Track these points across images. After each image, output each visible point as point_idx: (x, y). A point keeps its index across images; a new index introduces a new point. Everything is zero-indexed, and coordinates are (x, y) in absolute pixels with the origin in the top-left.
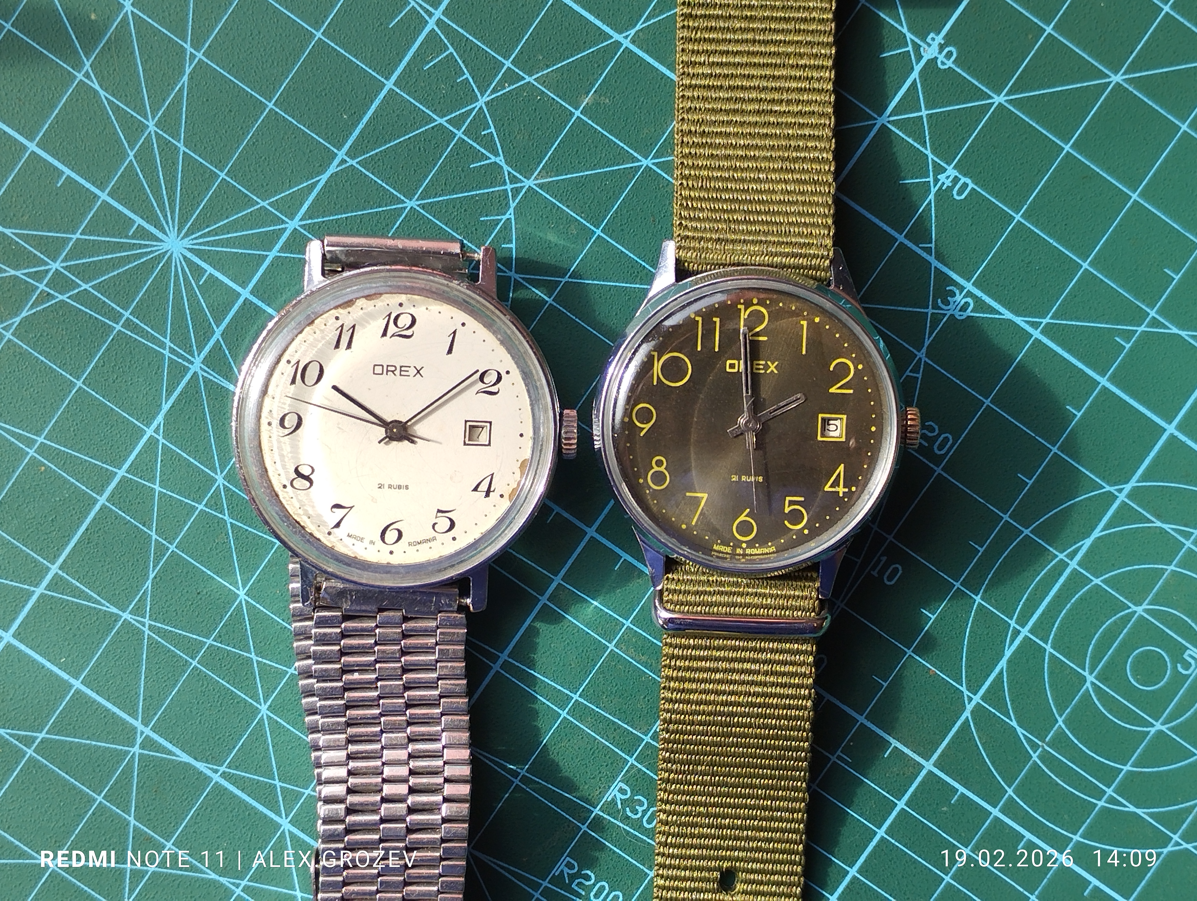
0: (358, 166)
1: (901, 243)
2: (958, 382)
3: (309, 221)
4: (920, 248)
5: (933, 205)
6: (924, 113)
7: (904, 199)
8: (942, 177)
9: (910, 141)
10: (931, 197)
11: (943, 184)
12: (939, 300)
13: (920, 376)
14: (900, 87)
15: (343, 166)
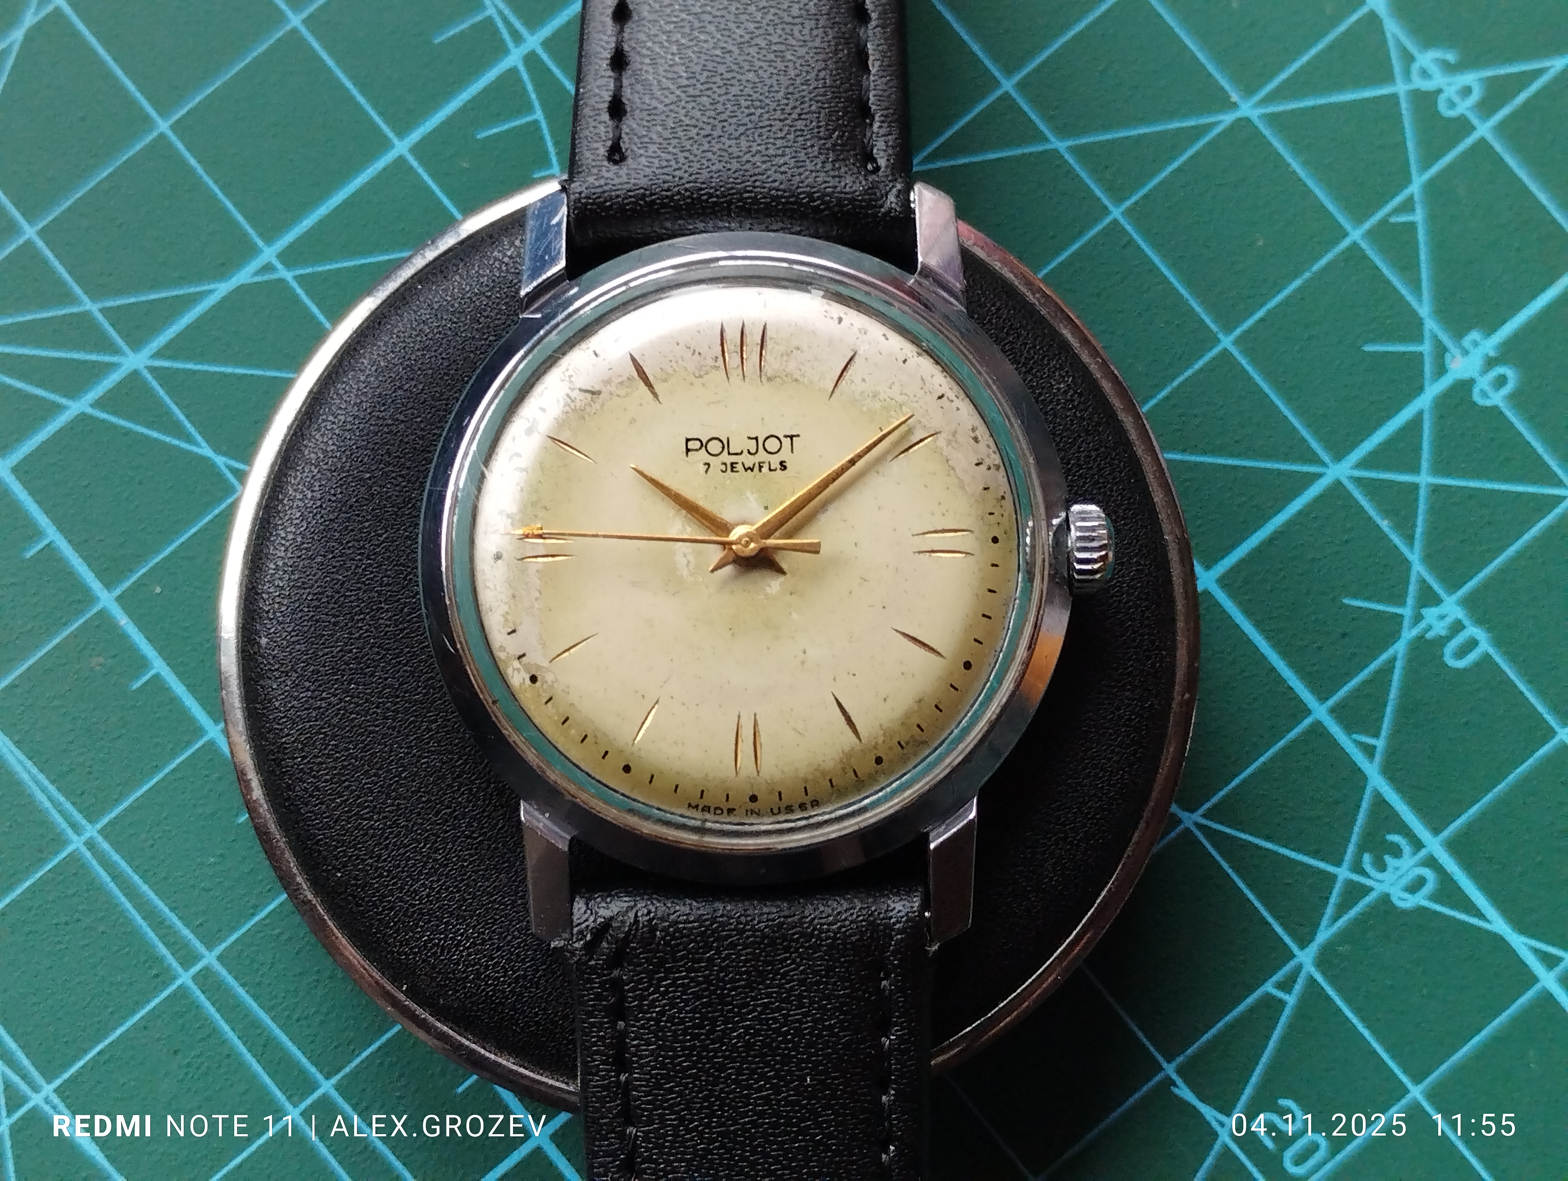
0: (294, 285)
1: (1318, 724)
2: (1366, 1033)
3: (166, 364)
4: (1355, 741)
5: (1399, 664)
6: (1425, 479)
7: (1344, 635)
8: (1430, 614)
9: (1384, 524)
10: (1400, 648)
11: (1430, 628)
12: (1367, 858)
13: (1291, 999)
14: (1389, 417)
15: (266, 277)
